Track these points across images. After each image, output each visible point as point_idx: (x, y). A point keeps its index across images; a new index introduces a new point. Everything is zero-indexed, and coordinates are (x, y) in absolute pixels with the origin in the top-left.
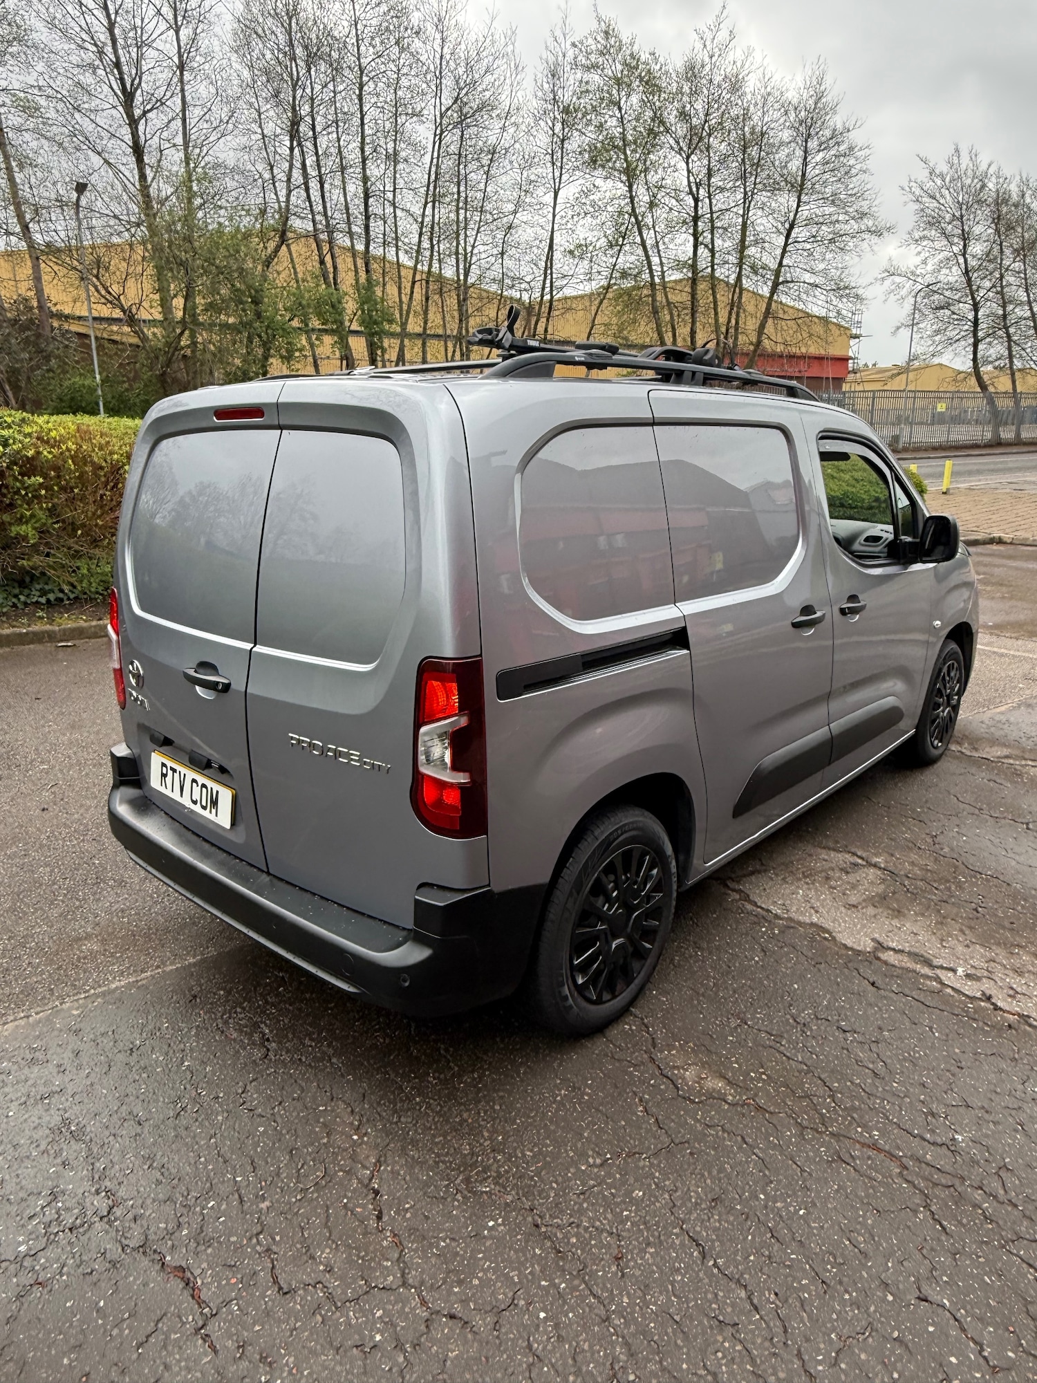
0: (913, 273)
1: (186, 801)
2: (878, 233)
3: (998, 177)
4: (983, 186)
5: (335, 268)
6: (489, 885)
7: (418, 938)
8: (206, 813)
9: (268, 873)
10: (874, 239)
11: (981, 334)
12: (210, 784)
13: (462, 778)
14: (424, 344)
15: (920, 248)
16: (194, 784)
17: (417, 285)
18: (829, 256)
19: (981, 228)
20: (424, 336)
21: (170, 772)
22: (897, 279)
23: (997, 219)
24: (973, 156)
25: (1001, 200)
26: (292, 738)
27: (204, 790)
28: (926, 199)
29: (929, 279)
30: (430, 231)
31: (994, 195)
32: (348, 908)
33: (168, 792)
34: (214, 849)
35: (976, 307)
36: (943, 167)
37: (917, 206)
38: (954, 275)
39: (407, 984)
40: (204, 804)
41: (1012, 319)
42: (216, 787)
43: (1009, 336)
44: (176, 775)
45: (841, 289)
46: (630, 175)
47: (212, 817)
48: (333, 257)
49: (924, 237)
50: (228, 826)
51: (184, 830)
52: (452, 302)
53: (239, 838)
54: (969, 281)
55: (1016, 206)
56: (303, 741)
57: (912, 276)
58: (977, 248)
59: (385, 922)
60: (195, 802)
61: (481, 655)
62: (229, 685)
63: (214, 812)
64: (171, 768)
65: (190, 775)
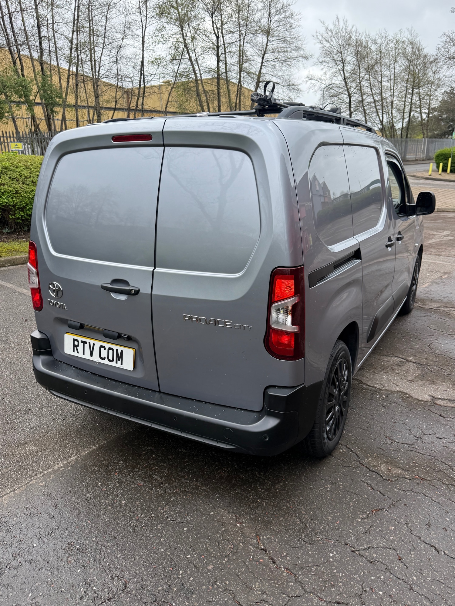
0: (320, 79)
1: (96, 358)
2: (306, 58)
3: (356, 33)
4: (351, 37)
5: (22, 66)
6: (304, 384)
7: (271, 414)
8: (113, 364)
9: (160, 392)
10: (305, 61)
11: (352, 109)
12: (115, 347)
13: (295, 329)
14: (77, 110)
15: (322, 67)
16: (102, 349)
17: (71, 77)
18: (284, 68)
19: (350, 58)
20: (76, 107)
21: (81, 345)
22: (313, 82)
23: (357, 53)
24: (345, 22)
25: (359, 44)
26: (185, 317)
27: (111, 351)
28: (325, 42)
29: (328, 82)
30: (75, 47)
31: (355, 42)
32: (216, 404)
33: (80, 355)
34: (117, 383)
35: (350, 96)
36: (331, 27)
37: (320, 45)
38: (338, 80)
39: (267, 439)
40: (111, 358)
41: (365, 103)
42: (120, 349)
43: (364, 110)
44: (87, 346)
45: (290, 86)
46: (182, 22)
47: (118, 365)
48: (20, 60)
49: (325, 61)
50: (132, 369)
51: (92, 375)
52: (90, 86)
53: (139, 375)
54: (346, 83)
55: (365, 47)
56: (193, 318)
57: (320, 80)
58: (348, 68)
59: (242, 409)
60: (104, 359)
61: (303, 265)
62: (139, 291)
63: (119, 362)
64: (82, 342)
65: (98, 344)
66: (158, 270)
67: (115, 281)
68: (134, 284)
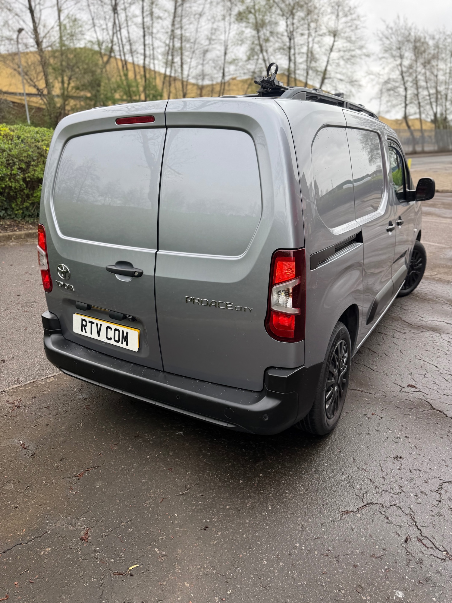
0: (379, 74)
1: (102, 338)
3: (415, 29)
4: (410, 34)
6: (304, 365)
7: (271, 395)
8: (119, 344)
9: (164, 371)
11: (407, 102)
12: (121, 328)
13: (295, 311)
15: (381, 62)
16: (109, 330)
19: (409, 55)
21: (89, 325)
22: (372, 77)
23: (415, 48)
24: (405, 20)
25: (417, 40)
26: (187, 298)
27: (117, 332)
28: (384, 39)
29: (386, 78)
31: (414, 38)
32: (218, 384)
33: (88, 334)
34: (123, 362)
35: (406, 89)
36: (392, 25)
37: (381, 42)
38: (396, 75)
39: (266, 419)
40: (117, 339)
41: (420, 96)
42: (125, 330)
43: (419, 103)
44: (94, 326)
47: (124, 346)
49: (384, 57)
50: (136, 350)
51: (100, 354)
53: (143, 355)
54: (403, 78)
55: (423, 43)
56: (194, 299)
57: (378, 75)
58: (406, 63)
59: (243, 389)
60: (110, 339)
61: (304, 247)
63: (125, 343)
64: (90, 322)
65: (105, 324)
66: (161, 252)
67: (120, 263)
68: (138, 266)
